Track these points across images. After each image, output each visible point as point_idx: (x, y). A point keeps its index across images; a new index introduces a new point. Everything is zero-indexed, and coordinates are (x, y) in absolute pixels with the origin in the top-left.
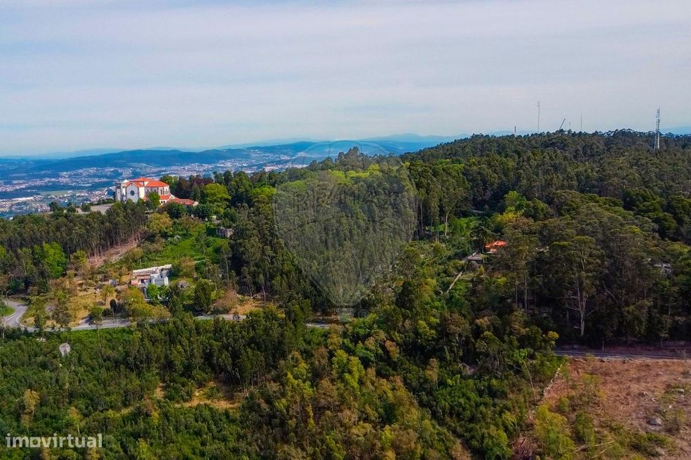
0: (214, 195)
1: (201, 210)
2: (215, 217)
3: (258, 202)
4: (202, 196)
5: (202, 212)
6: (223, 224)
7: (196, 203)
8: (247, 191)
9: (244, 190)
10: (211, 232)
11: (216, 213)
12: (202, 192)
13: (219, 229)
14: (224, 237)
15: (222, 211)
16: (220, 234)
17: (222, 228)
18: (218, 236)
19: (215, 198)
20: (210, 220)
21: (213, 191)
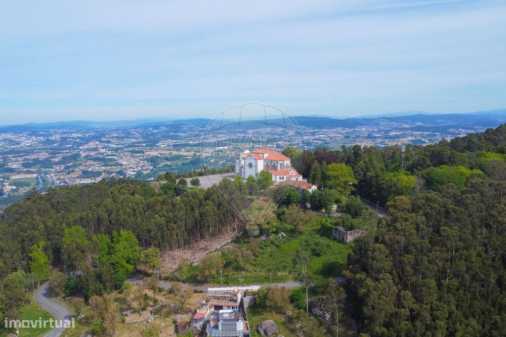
0: (336, 177)
1: (318, 198)
2: (335, 207)
3: (395, 207)
4: (322, 178)
5: (319, 202)
6: (343, 222)
7: (314, 187)
8: (377, 176)
9: (374, 174)
10: (325, 231)
11: (337, 201)
12: (323, 173)
13: (336, 229)
14: (342, 241)
15: (344, 200)
16: (337, 236)
17: (340, 228)
18: (335, 239)
19: (338, 182)
20: (328, 212)
21: (336, 174)
